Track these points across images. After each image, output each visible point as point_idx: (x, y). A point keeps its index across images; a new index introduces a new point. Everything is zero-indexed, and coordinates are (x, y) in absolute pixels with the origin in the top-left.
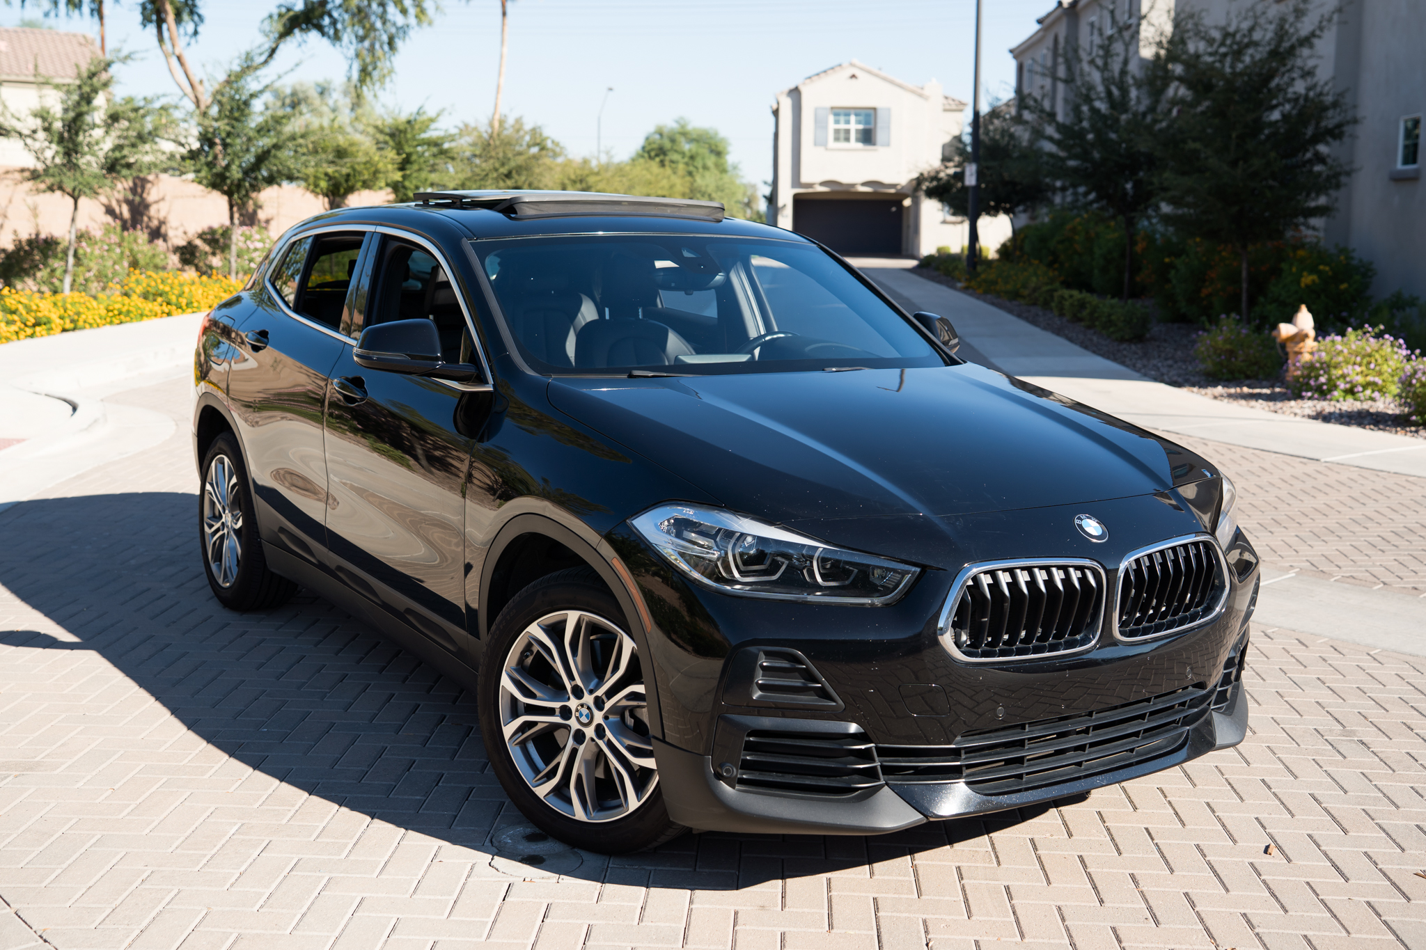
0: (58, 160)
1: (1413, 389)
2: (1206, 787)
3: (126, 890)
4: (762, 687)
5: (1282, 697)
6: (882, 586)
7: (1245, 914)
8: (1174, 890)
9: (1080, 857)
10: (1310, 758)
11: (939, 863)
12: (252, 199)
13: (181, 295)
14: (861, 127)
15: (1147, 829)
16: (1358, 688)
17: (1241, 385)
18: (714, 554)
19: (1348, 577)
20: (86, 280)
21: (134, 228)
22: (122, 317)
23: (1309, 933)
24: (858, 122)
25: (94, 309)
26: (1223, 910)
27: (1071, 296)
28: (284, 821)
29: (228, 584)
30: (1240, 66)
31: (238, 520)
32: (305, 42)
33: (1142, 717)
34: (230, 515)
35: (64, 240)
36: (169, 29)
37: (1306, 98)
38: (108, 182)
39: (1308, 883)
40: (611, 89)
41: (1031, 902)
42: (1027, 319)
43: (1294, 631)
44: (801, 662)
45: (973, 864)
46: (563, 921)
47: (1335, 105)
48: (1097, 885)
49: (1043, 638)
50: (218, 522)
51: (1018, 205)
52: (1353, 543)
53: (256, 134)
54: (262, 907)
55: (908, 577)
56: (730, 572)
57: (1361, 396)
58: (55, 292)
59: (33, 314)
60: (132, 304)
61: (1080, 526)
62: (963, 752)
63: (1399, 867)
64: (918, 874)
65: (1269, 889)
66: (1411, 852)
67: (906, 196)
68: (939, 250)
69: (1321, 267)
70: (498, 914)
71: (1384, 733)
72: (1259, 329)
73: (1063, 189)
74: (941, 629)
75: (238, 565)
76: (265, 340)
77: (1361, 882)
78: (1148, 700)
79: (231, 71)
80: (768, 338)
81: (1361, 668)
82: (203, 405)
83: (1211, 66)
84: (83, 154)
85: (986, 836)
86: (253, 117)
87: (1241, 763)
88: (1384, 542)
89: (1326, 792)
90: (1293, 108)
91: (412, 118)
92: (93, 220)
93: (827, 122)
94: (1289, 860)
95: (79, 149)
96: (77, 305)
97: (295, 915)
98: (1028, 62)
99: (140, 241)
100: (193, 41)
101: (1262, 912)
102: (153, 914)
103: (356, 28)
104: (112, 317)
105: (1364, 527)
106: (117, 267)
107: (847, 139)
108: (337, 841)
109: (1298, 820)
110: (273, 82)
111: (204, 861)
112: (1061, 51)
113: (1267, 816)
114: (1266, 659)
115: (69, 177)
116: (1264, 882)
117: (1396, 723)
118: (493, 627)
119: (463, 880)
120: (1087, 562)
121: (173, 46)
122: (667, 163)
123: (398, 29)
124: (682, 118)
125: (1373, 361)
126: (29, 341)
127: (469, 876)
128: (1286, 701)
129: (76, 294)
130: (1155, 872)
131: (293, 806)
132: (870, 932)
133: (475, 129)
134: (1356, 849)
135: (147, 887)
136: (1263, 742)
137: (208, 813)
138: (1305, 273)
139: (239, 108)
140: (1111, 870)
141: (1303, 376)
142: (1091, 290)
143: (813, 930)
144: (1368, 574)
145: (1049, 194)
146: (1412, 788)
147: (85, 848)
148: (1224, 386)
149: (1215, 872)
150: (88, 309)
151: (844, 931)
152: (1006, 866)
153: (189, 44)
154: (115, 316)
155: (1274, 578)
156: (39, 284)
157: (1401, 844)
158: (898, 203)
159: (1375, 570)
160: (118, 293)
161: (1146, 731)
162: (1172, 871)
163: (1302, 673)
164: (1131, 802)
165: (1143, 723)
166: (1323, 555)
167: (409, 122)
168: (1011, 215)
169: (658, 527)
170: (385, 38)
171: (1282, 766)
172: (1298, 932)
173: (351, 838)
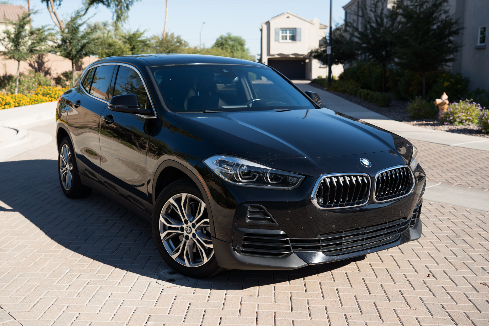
0: (13, 48)
1: (483, 121)
2: (408, 255)
3: (29, 291)
4: (249, 218)
5: (435, 224)
6: (291, 183)
7: (420, 297)
8: (396, 289)
9: (363, 279)
10: (445, 245)
11: (313, 281)
12: (80, 61)
13: (55, 94)
14: (291, 35)
15: (387, 269)
16: (462, 221)
17: (423, 121)
18: (232, 172)
19: (459, 184)
20: (23, 90)
21: (39, 72)
22: (35, 102)
23: (443, 304)
24: (290, 33)
25: (25, 99)
26: (413, 296)
27: (364, 92)
28: (85, 268)
29: (68, 189)
30: (422, 10)
31: (71, 167)
32: (97, 7)
33: (384, 229)
34: (68, 165)
35: (15, 76)
36: (51, 3)
37: (446, 20)
38: (30, 56)
39: (443, 287)
40: (204, 23)
41: (345, 294)
42: (349, 100)
43: (440, 202)
44: (263, 209)
45: (325, 281)
46: (181, 301)
47: (456, 23)
48: (369, 288)
49: (349, 201)
50: (64, 168)
51: (345, 61)
52: (461, 173)
53: (81, 39)
54: (76, 296)
55: (300, 179)
56: (238, 178)
57: (465, 124)
58: (12, 93)
59: (4, 101)
60: (39, 97)
61: (362, 162)
62: (320, 241)
63: (475, 281)
64: (306, 285)
65: (429, 289)
66: (480, 276)
67: (306, 59)
68: (318, 77)
69: (451, 80)
70: (158, 299)
71: (471, 236)
72: (429, 101)
73: (361, 54)
74: (312, 197)
75: (71, 183)
76: (79, 104)
77: (462, 286)
78: (386, 223)
79: (72, 17)
80: (254, 100)
81: (463, 215)
82: (59, 127)
83: (412, 10)
84: (21, 46)
85: (330, 271)
86: (80, 32)
87: (420, 247)
88: (472, 173)
89: (450, 256)
90: (441, 24)
91: (135, 33)
92: (25, 68)
93: (279, 33)
94: (436, 279)
95: (20, 44)
96: (20, 98)
97: (88, 299)
98: (349, 11)
99: (41, 76)
100: (59, 7)
101: (426, 296)
102: (39, 299)
103: (115, 2)
104: (32, 102)
105: (465, 168)
106: (34, 85)
107: (286, 39)
108: (103, 274)
109: (440, 266)
110: (86, 21)
111: (57, 281)
112: (360, 6)
113: (429, 264)
114: (430, 212)
115: (16, 54)
116: (427, 286)
117: (475, 233)
118: (157, 200)
119: (147, 287)
120: (364, 174)
121: (52, 9)
122: (224, 48)
123: (130, 2)
124: (229, 33)
125: (469, 111)
126: (3, 110)
127: (149, 286)
128: (437, 226)
129: (19, 94)
130: (389, 283)
131: (88, 263)
132: (288, 304)
133: (157, 37)
134: (460, 275)
135: (37, 290)
136: (428, 240)
137: (59, 265)
138: (445, 82)
139: (75, 30)
140: (374, 283)
141: (444, 117)
142: (371, 89)
143: (268, 303)
144: (466, 183)
145: (356, 57)
146: (480, 255)
147: (16, 277)
148: (417, 121)
149: (410, 283)
150: (23, 99)
151: (279, 304)
152: (337, 282)
153: (58, 8)
154: (33, 102)
155: (433, 185)
156: (7, 91)
157: (476, 274)
158: (304, 61)
159: (469, 182)
160: (34, 94)
161: (386, 234)
162: (395, 283)
163: (442, 217)
164: (381, 260)
165: (384, 231)
166: (450, 177)
167: (134, 34)
168: (343, 64)
169: (213, 163)
170: (125, 5)
171: (434, 248)
172: (439, 303)
173: (108, 273)
